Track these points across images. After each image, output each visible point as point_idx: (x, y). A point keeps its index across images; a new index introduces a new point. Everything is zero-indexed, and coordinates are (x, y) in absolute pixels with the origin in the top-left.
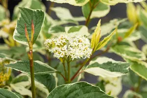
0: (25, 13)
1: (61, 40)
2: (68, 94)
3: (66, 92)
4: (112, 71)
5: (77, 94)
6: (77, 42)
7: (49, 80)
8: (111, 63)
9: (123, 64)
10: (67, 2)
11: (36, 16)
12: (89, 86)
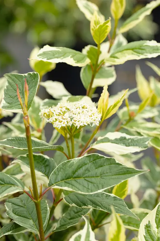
0: (13, 80)
1: (60, 109)
2: (76, 171)
3: (73, 167)
4: (126, 146)
5: (88, 170)
6: (81, 108)
7: (47, 165)
8: (125, 138)
9: (140, 139)
10: (64, 62)
11: (27, 82)
12: (102, 159)
